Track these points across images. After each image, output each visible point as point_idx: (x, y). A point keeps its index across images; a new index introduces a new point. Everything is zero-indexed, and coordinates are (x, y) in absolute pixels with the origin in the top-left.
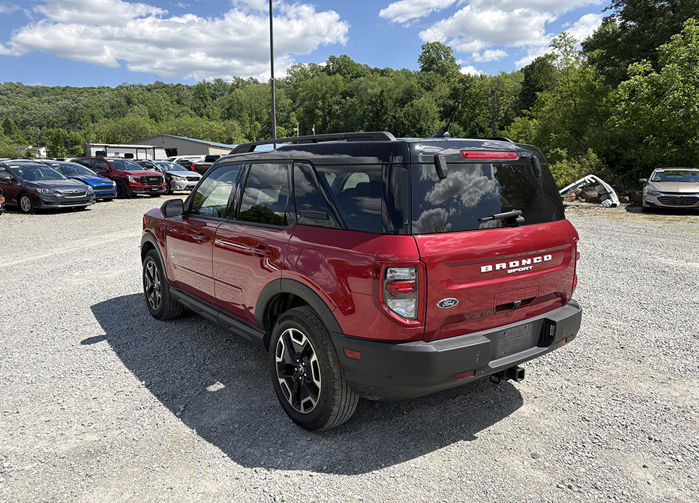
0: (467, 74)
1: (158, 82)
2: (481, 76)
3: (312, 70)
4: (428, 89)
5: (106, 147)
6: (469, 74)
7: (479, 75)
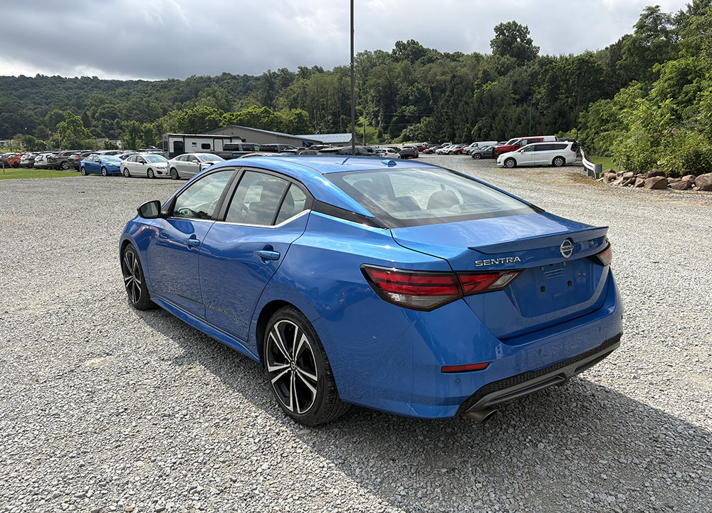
0: (545, 56)
1: (224, 74)
2: (561, 57)
3: (378, 58)
4: (501, 73)
5: (184, 137)
6: (548, 56)
7: (559, 57)
